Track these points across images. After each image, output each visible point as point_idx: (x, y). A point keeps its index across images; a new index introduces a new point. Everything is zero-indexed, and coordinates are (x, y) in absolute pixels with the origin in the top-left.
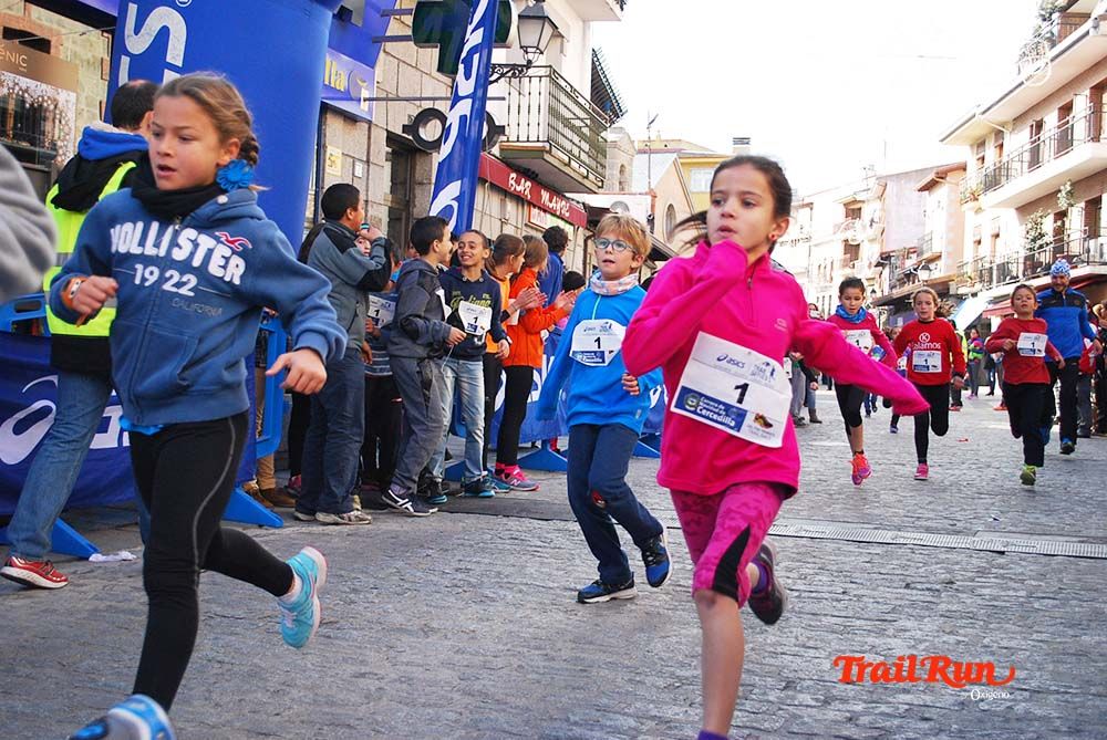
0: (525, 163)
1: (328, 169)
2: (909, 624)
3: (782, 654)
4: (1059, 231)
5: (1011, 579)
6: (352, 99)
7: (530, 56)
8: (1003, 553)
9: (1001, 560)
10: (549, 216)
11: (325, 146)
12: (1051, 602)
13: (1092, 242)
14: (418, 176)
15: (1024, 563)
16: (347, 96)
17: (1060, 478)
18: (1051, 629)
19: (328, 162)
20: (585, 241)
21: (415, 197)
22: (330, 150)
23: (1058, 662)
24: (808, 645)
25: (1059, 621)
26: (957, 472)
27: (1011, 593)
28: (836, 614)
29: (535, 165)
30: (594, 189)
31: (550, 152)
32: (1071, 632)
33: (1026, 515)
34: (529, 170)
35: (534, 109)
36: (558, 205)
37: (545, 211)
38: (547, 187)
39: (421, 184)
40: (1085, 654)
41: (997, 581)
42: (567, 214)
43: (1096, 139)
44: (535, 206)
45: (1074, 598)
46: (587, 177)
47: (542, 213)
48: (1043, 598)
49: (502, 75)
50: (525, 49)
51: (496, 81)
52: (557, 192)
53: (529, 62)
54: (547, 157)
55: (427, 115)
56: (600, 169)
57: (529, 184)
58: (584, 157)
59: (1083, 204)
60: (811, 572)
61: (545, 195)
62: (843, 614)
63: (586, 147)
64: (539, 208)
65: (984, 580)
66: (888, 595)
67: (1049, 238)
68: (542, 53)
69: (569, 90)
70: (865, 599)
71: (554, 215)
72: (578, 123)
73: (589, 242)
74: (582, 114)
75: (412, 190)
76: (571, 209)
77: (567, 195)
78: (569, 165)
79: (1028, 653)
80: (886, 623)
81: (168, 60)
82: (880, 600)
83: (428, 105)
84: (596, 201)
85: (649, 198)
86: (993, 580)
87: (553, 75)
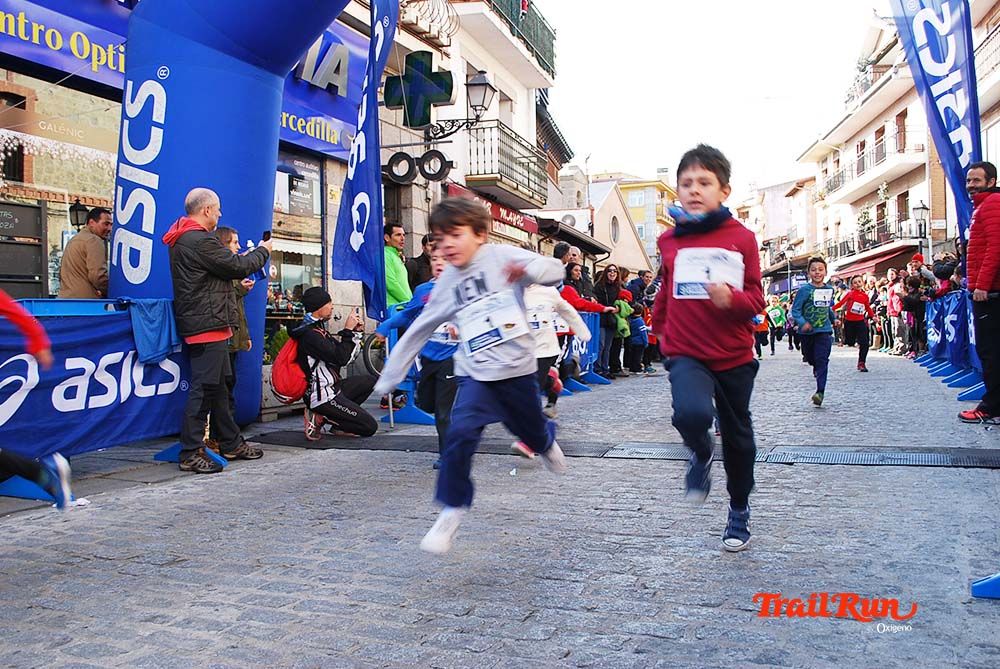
0: (485, 190)
1: (329, 201)
2: (678, 540)
3: (547, 578)
4: (881, 216)
5: (789, 487)
6: (344, 150)
7: (478, 112)
8: (791, 464)
9: (788, 470)
10: (507, 226)
11: (326, 185)
12: (813, 509)
13: (903, 224)
14: (403, 203)
15: (805, 472)
16: (340, 147)
17: (866, 394)
18: (802, 539)
19: (329, 196)
20: (539, 243)
21: (401, 217)
22: (330, 187)
23: (796, 574)
24: (576, 567)
25: (812, 529)
26: (788, 394)
27: (783, 502)
28: (621, 532)
29: (492, 191)
30: (540, 206)
31: (501, 180)
32: (818, 540)
33: (825, 428)
34: (488, 194)
35: (488, 151)
36: (514, 218)
37: (504, 223)
38: (505, 206)
39: (406, 208)
40: (823, 564)
41: (775, 490)
42: (522, 225)
43: (902, 150)
44: (496, 220)
45: (834, 505)
46: (532, 197)
47: (502, 225)
48: (808, 506)
49: (459, 127)
50: (474, 107)
51: (455, 132)
52: (513, 209)
53: (478, 116)
54: (499, 184)
55: (397, 158)
56: (543, 191)
57: (489, 204)
58: (532, 185)
59: (895, 197)
60: (624, 490)
61: (503, 212)
62: (627, 531)
63: (532, 177)
64: (499, 221)
65: (765, 490)
66: (675, 510)
67: (874, 222)
68: (486, 109)
69: (514, 136)
70: (654, 515)
71: (512, 226)
72: (524, 160)
73: (542, 244)
74: (527, 154)
75: (399, 213)
76: (524, 221)
77: (521, 211)
78: (517, 189)
79: (771, 567)
80: (659, 539)
81: (154, 119)
82: (666, 516)
83: (398, 150)
84: (544, 215)
85: (589, 211)
86: (772, 490)
87: (501, 126)
